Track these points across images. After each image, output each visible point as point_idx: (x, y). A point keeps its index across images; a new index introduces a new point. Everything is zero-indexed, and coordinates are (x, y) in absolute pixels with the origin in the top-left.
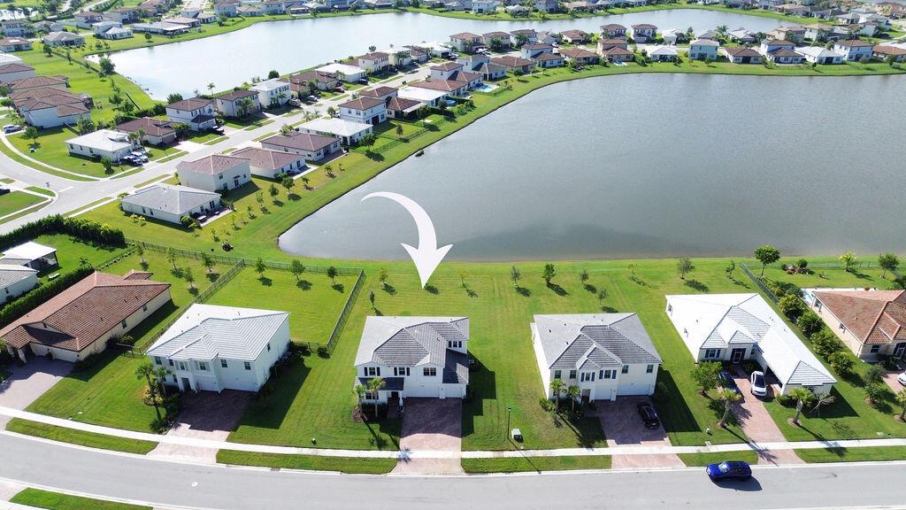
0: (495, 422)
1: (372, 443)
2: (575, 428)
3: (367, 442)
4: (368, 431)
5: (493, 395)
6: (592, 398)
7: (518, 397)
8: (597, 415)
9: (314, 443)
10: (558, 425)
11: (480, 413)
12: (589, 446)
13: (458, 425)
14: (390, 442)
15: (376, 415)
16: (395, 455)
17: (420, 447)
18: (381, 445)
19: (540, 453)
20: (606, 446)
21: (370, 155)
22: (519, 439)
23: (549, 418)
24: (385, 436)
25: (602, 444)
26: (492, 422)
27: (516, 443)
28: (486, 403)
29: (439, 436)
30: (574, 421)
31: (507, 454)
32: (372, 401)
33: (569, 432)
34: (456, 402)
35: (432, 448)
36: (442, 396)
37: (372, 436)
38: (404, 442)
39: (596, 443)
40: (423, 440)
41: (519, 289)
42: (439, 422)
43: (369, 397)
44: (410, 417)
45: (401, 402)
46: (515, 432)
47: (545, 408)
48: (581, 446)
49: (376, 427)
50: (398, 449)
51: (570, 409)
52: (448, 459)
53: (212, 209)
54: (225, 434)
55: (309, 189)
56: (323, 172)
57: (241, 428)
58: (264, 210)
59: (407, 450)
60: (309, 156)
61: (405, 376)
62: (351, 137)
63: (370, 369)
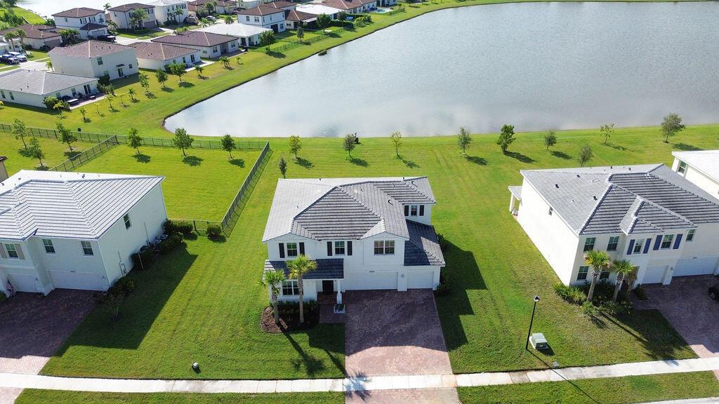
0: (497, 323)
1: (297, 367)
2: (628, 328)
3: (287, 365)
4: (290, 347)
5: (480, 285)
6: (639, 280)
7: (517, 284)
8: (653, 306)
9: (197, 370)
10: (601, 325)
11: (468, 310)
12: (668, 357)
13: (436, 331)
14: (328, 363)
15: (302, 319)
16: (339, 386)
17: (382, 371)
18: (314, 370)
19: (590, 373)
20: (695, 356)
21: (270, 53)
22: (545, 349)
24: (319, 354)
25: (685, 352)
26: (491, 323)
27: (543, 357)
28: (472, 294)
29: (409, 350)
30: (624, 317)
31: (534, 377)
32: (293, 298)
33: (619, 334)
34: (425, 296)
35: (402, 371)
36: (402, 288)
37: (296, 355)
38: (353, 362)
39: (677, 351)
40: (383, 359)
42: (405, 327)
43: (287, 291)
44: (357, 321)
45: (339, 298)
46: (538, 338)
47: (570, 300)
48: (655, 359)
49: (302, 339)
50: (344, 375)
52: (434, 390)
53: (87, 94)
54: (41, 361)
55: (204, 78)
56: (219, 65)
57: (71, 349)
58: (150, 95)
59: (360, 376)
60: (205, 52)
61: (345, 257)
62: (250, 39)
63: (289, 246)
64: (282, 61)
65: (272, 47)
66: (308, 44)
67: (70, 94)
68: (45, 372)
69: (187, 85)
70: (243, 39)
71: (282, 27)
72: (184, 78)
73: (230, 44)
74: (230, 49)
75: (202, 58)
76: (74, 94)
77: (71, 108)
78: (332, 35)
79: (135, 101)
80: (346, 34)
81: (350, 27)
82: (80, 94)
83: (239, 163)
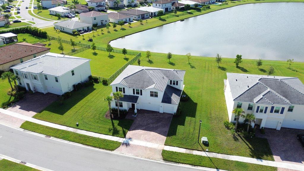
0: (192, 130)
1: (110, 131)
2: (248, 143)
3: (107, 130)
4: (111, 124)
5: (193, 115)
6: (263, 125)
7: (210, 118)
8: (266, 137)
9: (77, 125)
10: (236, 139)
11: (183, 124)
12: (259, 157)
13: (167, 129)
14: (121, 132)
15: (119, 116)
16: (121, 140)
17: (138, 138)
18: (115, 133)
19: (220, 156)
20: (273, 160)
22: (206, 144)
23: (230, 134)
24: (120, 128)
25: (269, 157)
26: (189, 130)
27: (203, 146)
28: (188, 119)
29: (152, 133)
30: (247, 138)
31: (195, 153)
33: (243, 145)
34: (169, 116)
35: (146, 140)
36: (161, 111)
37: (111, 127)
38: (129, 134)
39: (265, 157)
40: (142, 134)
41: (220, 67)
42: (155, 125)
44: (139, 120)
46: (204, 139)
47: (228, 128)
48: (253, 157)
49: (116, 122)
50: (125, 137)
51: (246, 130)
52: (154, 149)
53: (88, 30)
54: (34, 113)
55: (131, 27)
56: (139, 23)
57: (44, 112)
58: (109, 32)
59: (130, 139)
60: (135, 17)
61: (139, 95)
62: (155, 13)
63: (119, 88)
64: (164, 22)
65: (162, 17)
66: (178, 16)
67: (82, 30)
68: (34, 117)
69: (123, 29)
70: (152, 13)
71: (170, 9)
72: (123, 27)
73: (145, 15)
74: (145, 17)
75: (133, 20)
76: (83, 30)
77: (81, 34)
78: (190, 13)
79: (103, 34)
80: (196, 13)
81: (199, 10)
82: (85, 30)
83: (127, 59)
